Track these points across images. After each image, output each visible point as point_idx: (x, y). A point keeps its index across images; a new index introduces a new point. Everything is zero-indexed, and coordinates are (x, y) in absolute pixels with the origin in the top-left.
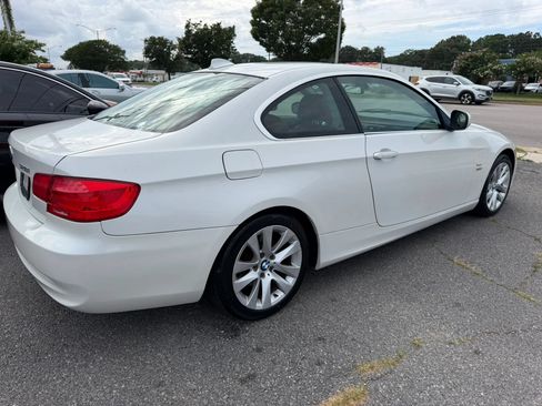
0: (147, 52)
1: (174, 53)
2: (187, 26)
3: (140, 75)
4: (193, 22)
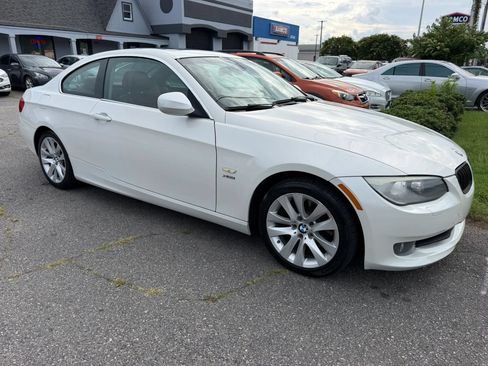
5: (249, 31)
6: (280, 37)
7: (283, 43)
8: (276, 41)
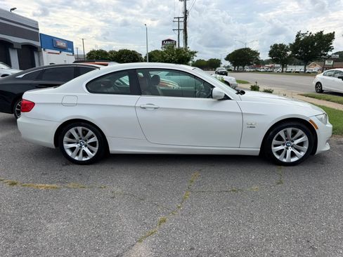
0: (271, 54)
1: (289, 53)
2: (298, 36)
3: (271, 68)
4: (302, 32)
5: (38, 44)
6: (61, 49)
7: (64, 53)
8: (59, 52)
